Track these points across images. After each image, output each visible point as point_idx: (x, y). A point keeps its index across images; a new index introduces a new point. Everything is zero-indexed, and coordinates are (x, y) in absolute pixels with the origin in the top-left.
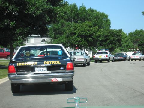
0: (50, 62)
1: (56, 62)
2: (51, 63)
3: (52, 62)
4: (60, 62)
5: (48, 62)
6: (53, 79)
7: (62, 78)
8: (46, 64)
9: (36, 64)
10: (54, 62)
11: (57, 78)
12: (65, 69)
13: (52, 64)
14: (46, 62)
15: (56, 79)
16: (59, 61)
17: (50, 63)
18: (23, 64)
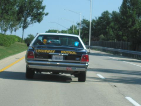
0: (67, 52)
1: (73, 53)
2: (68, 53)
6: (68, 68)
10: (70, 52)
11: (72, 68)
12: (80, 60)
13: (69, 53)
14: (63, 52)
15: (70, 68)
16: (75, 52)
17: (66, 52)
18: (42, 51)
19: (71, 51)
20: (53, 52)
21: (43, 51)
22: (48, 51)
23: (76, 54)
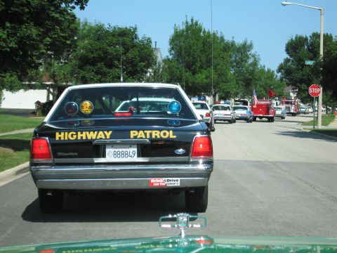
0: (148, 132)
1: (165, 134)
2: (151, 134)
3: (154, 132)
4: (174, 135)
5: (141, 132)
6: (153, 180)
7: (179, 179)
8: (135, 137)
9: (108, 137)
10: (156, 134)
11: (166, 179)
12: (187, 154)
13: (153, 137)
14: (136, 132)
15: (162, 180)
16: (171, 132)
17: (146, 134)
18: (72, 135)
19: (160, 130)
20: (105, 136)
21: (77, 134)
22: (92, 133)
23: (175, 137)
